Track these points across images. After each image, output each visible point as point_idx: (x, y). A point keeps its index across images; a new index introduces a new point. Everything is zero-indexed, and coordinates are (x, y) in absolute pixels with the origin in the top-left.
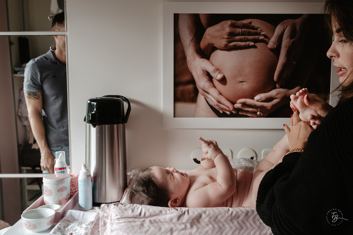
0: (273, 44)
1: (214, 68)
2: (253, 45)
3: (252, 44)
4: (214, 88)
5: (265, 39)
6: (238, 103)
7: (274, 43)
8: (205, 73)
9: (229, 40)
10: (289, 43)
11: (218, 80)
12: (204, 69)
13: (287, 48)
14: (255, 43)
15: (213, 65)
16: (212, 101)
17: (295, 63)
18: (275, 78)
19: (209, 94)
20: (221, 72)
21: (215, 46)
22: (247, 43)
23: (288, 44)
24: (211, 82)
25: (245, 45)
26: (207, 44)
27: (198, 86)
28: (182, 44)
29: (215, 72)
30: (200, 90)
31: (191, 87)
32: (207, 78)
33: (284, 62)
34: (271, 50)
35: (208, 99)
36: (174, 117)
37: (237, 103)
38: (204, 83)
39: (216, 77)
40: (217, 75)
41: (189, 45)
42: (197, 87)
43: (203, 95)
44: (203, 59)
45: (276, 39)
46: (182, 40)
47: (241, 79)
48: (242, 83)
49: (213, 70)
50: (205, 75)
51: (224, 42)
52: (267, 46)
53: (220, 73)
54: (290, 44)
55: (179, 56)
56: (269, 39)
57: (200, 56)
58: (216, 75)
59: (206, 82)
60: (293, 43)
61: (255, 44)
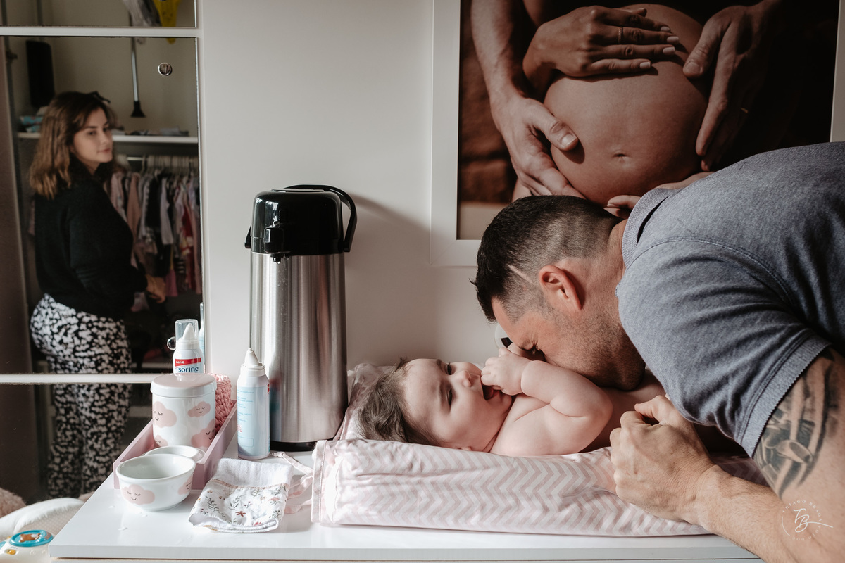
0: (696, 65)
1: (555, 122)
2: (648, 66)
3: (645, 63)
4: (553, 169)
5: (678, 53)
6: (610, 207)
7: (698, 63)
8: (534, 132)
9: (592, 53)
10: (735, 62)
11: (563, 151)
12: (530, 122)
13: (729, 76)
14: (652, 62)
15: (553, 115)
17: (746, 111)
18: (699, 146)
19: (542, 184)
20: (570, 131)
21: (558, 67)
22: (635, 62)
23: (731, 66)
24: (547, 156)
25: (630, 66)
26: (539, 64)
27: (515, 164)
28: (479, 64)
29: (556, 132)
30: (521, 175)
31: (497, 166)
32: (537, 145)
33: (721, 107)
34: (692, 79)
36: (458, 238)
37: (609, 205)
38: (531, 156)
39: (558, 143)
40: (562, 138)
41: (496, 66)
42: (514, 166)
43: (528, 186)
44: (528, 100)
45: (703, 52)
46: (478, 54)
47: (617, 149)
48: (620, 158)
49: (551, 126)
50: (533, 137)
51: (579, 59)
52: (682, 70)
53: (568, 133)
54: (736, 65)
55: (472, 91)
56: (687, 53)
57: (522, 92)
58: (559, 139)
59: (534, 155)
60: (743, 62)
61: (653, 65)
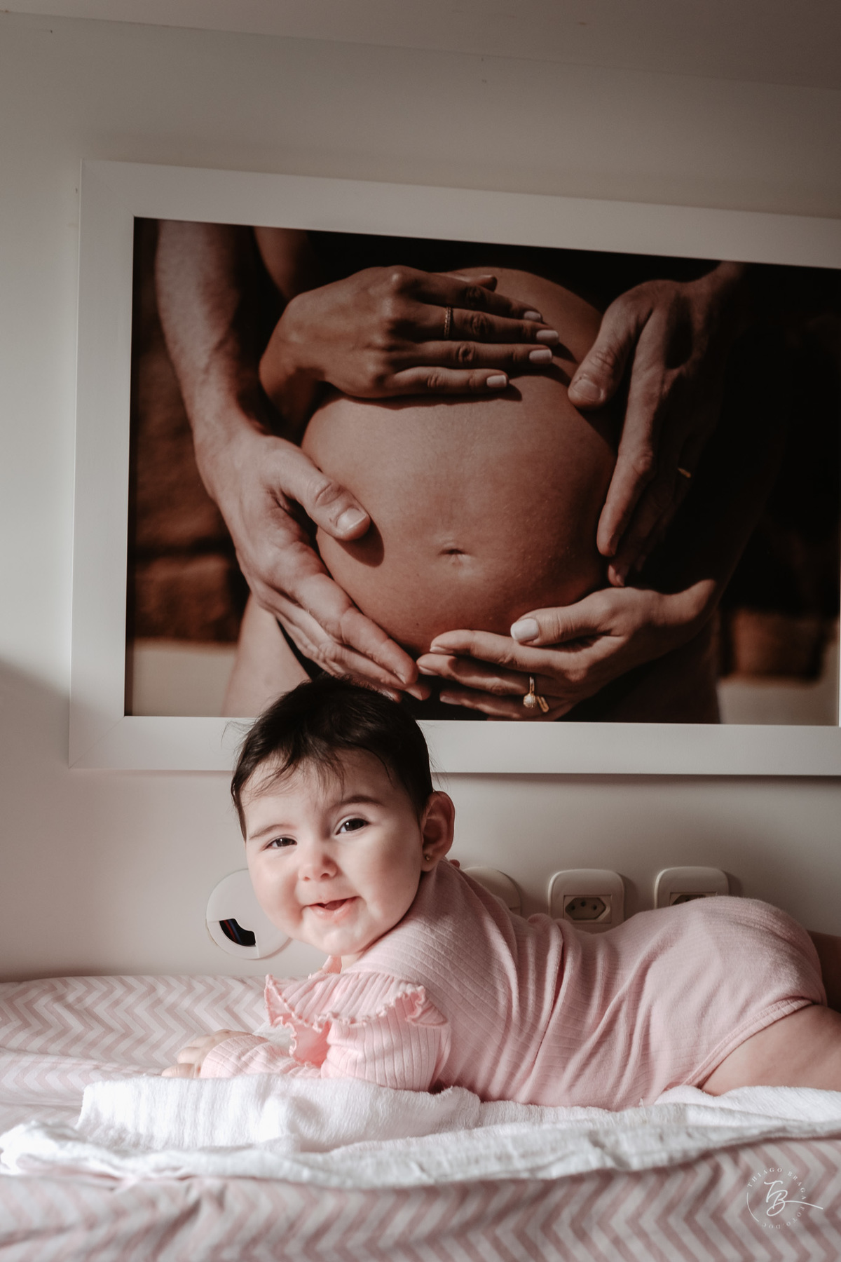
0: (592, 384)
1: (324, 483)
2: (501, 384)
3: (497, 378)
4: (323, 576)
5: (557, 361)
6: (436, 653)
7: (596, 381)
8: (282, 502)
9: (395, 355)
10: (663, 382)
11: (339, 541)
12: (274, 483)
13: (654, 407)
14: (510, 376)
15: (319, 469)
16: (313, 640)
17: (688, 475)
18: (604, 538)
19: (300, 606)
20: (355, 503)
21: (329, 379)
22: (478, 374)
23: (656, 390)
24: (310, 549)
25: (468, 382)
26: (291, 370)
27: (246, 564)
28: (171, 365)
29: (326, 503)
30: (256, 587)
31: (210, 568)
32: (289, 529)
33: (641, 466)
34: (585, 410)
35: (293, 631)
36: (128, 712)
37: (433, 648)
38: (276, 550)
39: (332, 526)
40: (338, 516)
41: (207, 370)
42: (243, 569)
43: (272, 608)
44: (271, 440)
45: (604, 362)
46: (170, 345)
47: (447, 539)
48: (453, 558)
49: (317, 491)
50: (281, 512)
51: (369, 365)
52: (567, 394)
53: (350, 506)
54: (666, 388)
55: (158, 418)
56: (576, 362)
57: (257, 424)
58: (333, 516)
59: (283, 547)
60: (678, 383)
61: (512, 382)
